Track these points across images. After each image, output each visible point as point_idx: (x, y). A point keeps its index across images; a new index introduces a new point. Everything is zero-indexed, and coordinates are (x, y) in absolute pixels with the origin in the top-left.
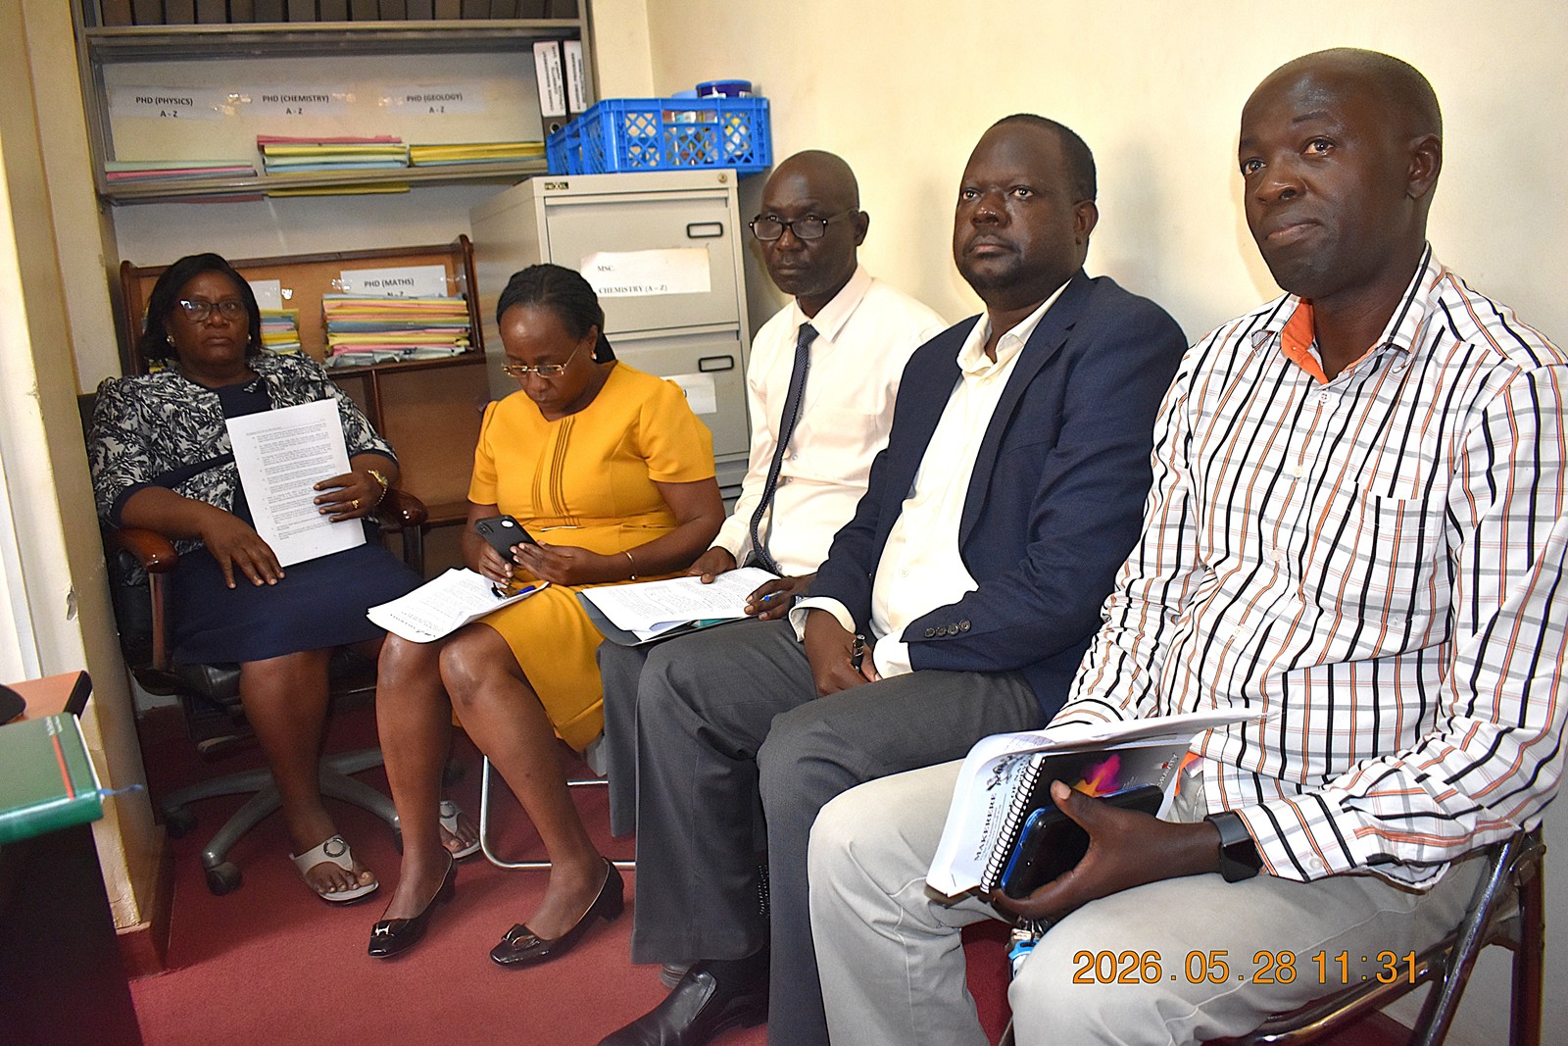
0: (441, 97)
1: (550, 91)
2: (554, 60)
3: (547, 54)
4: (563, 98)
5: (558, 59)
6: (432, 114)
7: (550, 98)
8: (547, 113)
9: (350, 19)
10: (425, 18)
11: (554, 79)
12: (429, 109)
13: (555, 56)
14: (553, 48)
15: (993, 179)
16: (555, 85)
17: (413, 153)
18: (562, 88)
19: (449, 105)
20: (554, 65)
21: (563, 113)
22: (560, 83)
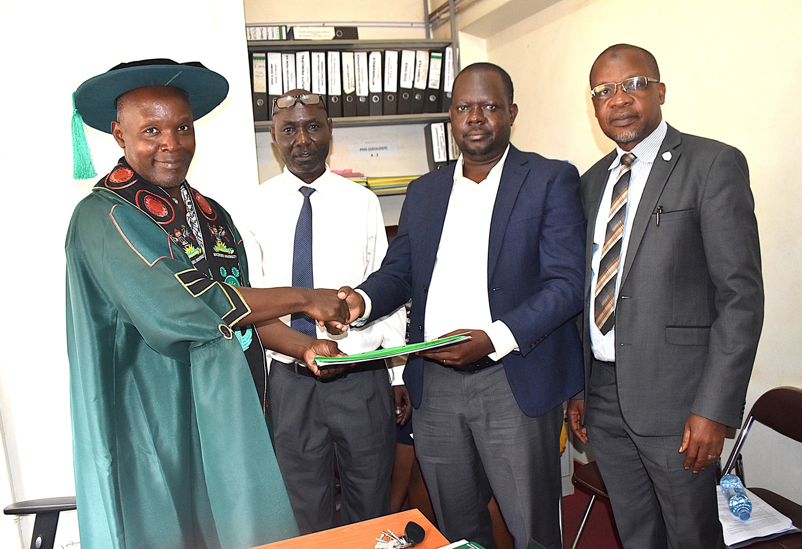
0: (377, 149)
1: (439, 149)
2: (441, 132)
3: (438, 129)
4: (445, 152)
5: (443, 132)
6: (372, 157)
7: (439, 152)
8: (437, 160)
9: (343, 116)
10: (379, 115)
11: (441, 143)
12: (371, 155)
13: (442, 130)
14: (441, 126)
15: (476, 101)
16: (442, 145)
17: (369, 182)
18: (445, 147)
19: (380, 152)
20: (441, 135)
21: (445, 160)
22: (444, 144)
